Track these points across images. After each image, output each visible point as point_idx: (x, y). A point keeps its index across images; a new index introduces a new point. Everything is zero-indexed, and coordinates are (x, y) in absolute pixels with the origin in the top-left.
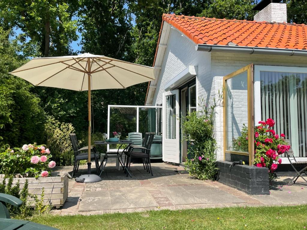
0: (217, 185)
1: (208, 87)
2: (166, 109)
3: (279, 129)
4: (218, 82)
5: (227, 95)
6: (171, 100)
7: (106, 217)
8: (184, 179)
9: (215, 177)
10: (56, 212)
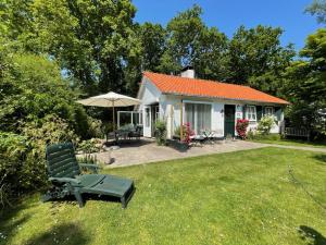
0: (168, 148)
1: (165, 109)
2: (144, 113)
3: (191, 127)
4: (169, 107)
5: (172, 113)
6: (147, 110)
7: (130, 167)
8: (154, 146)
9: (167, 145)
10: (108, 166)
